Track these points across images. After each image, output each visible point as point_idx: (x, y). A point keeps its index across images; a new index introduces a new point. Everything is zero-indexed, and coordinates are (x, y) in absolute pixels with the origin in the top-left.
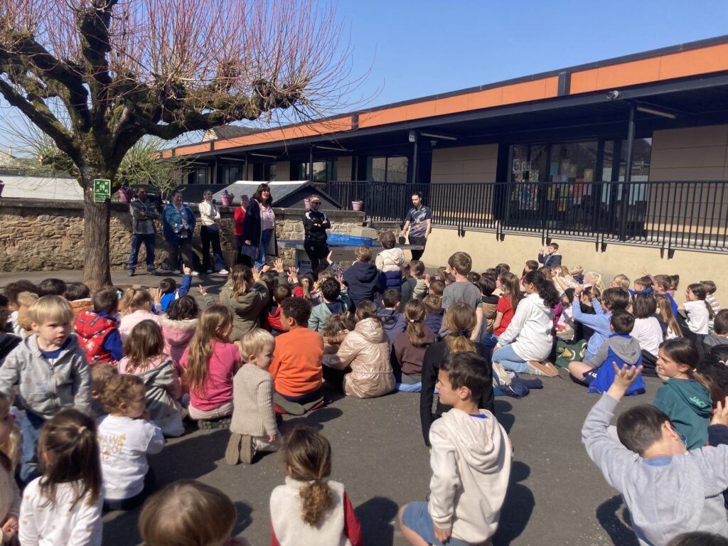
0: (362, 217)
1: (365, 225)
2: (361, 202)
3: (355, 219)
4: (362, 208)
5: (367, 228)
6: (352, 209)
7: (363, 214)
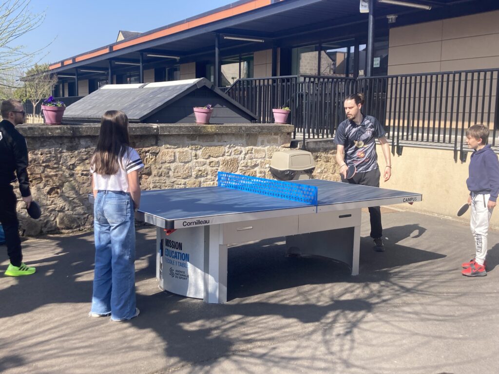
0: (289, 134)
1: (293, 145)
2: (287, 109)
3: (278, 137)
4: (288, 120)
5: (296, 152)
6: (273, 121)
7: (290, 127)
